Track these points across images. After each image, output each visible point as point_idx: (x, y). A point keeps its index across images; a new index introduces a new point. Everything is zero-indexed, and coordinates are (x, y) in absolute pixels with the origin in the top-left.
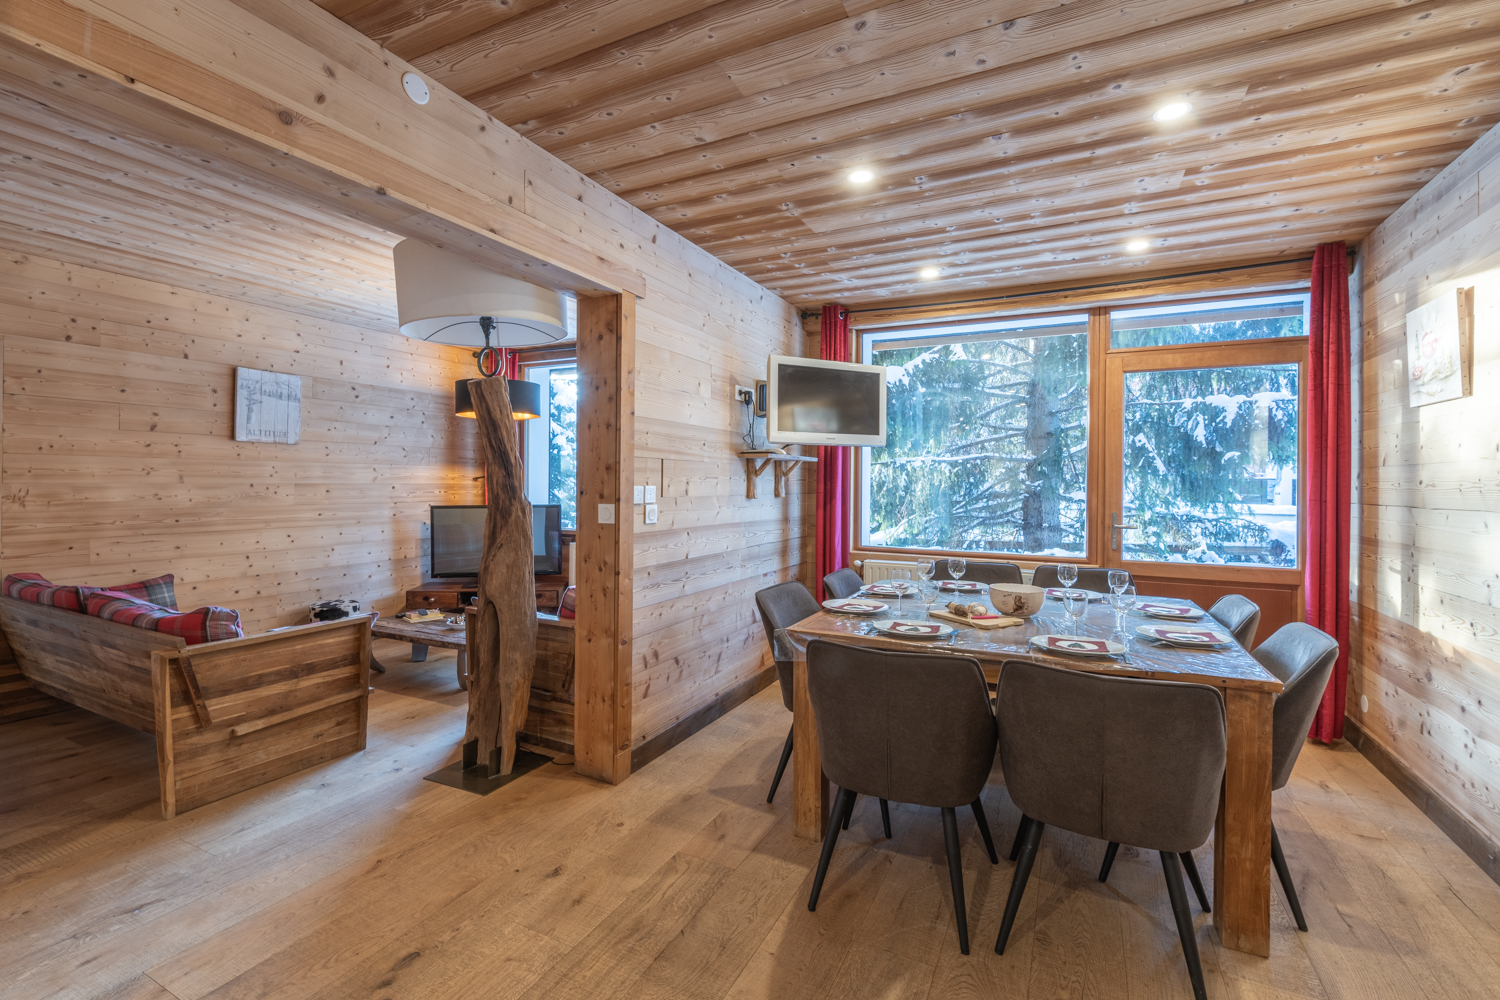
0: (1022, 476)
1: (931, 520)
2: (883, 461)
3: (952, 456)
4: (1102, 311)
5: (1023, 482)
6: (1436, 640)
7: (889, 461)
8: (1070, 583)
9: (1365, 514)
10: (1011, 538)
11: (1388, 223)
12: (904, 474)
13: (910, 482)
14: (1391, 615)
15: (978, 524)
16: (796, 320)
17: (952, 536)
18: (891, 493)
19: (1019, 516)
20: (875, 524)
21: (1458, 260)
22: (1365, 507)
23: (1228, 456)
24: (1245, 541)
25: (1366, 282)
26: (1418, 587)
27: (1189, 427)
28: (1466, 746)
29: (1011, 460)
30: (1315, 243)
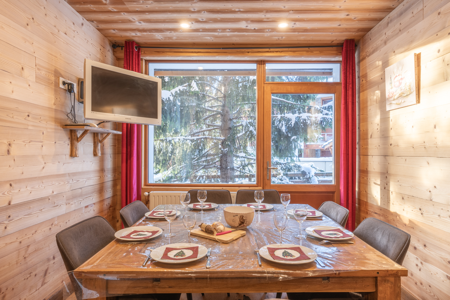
0: (220, 146)
1: (183, 167)
2: (161, 139)
3: (191, 137)
4: (263, 63)
5: (220, 149)
6: (399, 216)
7: (164, 138)
8: (260, 201)
9: (361, 159)
10: (215, 174)
11: (372, 31)
12: (171, 145)
13: (173, 150)
14: (375, 204)
15: (203, 168)
16: (109, 48)
17: (192, 174)
18: (165, 154)
19: (218, 164)
20: (157, 170)
21: (412, 42)
22: (361, 157)
23: (293, 138)
24: (294, 172)
25: (361, 58)
26: (390, 192)
27: (280, 126)
28: (417, 265)
29: (216, 139)
30: (344, 38)
